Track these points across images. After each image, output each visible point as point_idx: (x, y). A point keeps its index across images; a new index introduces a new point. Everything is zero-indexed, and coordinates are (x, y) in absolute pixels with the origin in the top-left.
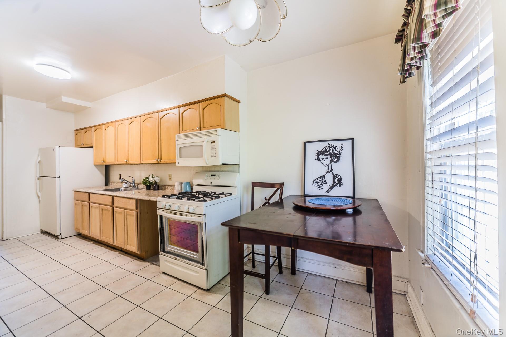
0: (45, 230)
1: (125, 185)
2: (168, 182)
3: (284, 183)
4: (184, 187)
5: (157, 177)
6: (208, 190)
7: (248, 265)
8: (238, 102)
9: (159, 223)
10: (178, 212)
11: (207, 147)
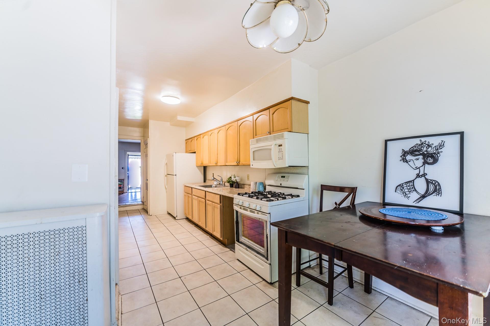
0: (169, 212)
1: (215, 183)
2: (247, 182)
3: (357, 187)
4: (257, 187)
5: (238, 177)
6: (278, 190)
7: (316, 270)
8: (307, 103)
9: (235, 217)
10: (249, 209)
11: (275, 151)
